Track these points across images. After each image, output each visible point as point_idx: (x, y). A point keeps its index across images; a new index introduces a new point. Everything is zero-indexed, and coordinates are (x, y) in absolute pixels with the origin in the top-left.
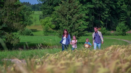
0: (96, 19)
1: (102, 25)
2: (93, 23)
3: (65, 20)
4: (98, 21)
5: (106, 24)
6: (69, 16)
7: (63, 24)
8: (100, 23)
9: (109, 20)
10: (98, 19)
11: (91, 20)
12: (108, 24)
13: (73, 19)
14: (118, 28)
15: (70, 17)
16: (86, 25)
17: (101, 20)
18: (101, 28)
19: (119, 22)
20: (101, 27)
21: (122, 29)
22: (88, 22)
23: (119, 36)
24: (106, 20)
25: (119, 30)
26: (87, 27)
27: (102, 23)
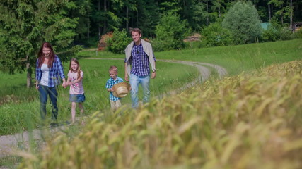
0: (97, 9)
1: (113, 23)
2: (88, 19)
3: (14, 20)
4: (104, 14)
5: (127, 19)
6: (25, 5)
7: (8, 29)
8: (110, 18)
9: (134, 8)
10: (102, 9)
11: (82, 12)
12: (130, 20)
13: (36, 13)
14: (160, 30)
15: (29, 8)
16: (70, 28)
17: (111, 10)
18: (113, 34)
19: (161, 12)
20: (113, 30)
21: (172, 33)
22: (76, 20)
23: (167, 52)
24: (125, 8)
25: (165, 34)
26: (74, 34)
27: (115, 18)
